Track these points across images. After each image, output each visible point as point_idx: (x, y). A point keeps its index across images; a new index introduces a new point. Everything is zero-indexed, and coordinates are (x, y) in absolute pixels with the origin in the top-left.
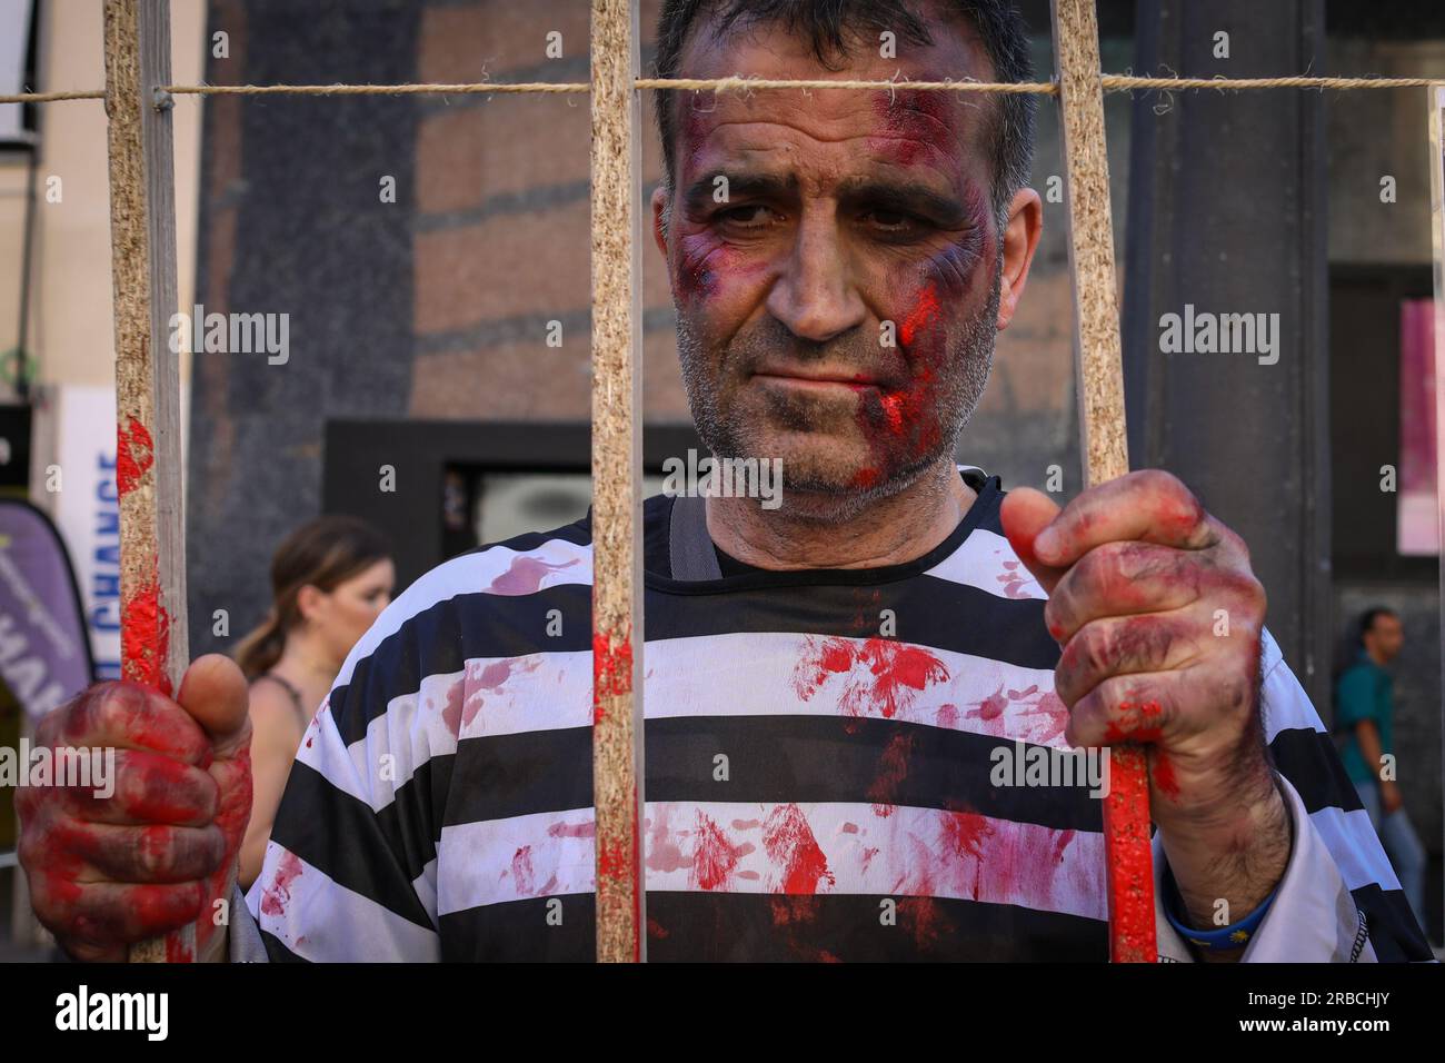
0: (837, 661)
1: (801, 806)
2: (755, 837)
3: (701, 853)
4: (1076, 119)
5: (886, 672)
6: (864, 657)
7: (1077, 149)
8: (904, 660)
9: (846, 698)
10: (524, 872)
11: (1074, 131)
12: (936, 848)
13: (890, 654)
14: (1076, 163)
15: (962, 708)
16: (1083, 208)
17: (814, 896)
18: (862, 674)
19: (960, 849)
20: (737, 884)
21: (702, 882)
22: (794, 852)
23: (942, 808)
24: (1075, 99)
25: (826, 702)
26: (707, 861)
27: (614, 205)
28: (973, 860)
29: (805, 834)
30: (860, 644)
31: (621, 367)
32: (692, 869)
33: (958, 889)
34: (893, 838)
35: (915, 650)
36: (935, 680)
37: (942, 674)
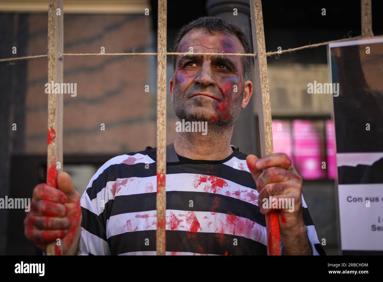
0: (203, 180)
1: (194, 212)
2: (184, 218)
3: (171, 221)
4: (261, 61)
5: (214, 183)
6: (209, 179)
7: (262, 68)
8: (218, 181)
9: (205, 188)
10: (129, 226)
11: (261, 64)
12: (225, 222)
13: (215, 179)
14: (261, 71)
15: (231, 192)
16: (263, 80)
17: (197, 232)
18: (209, 183)
19: (230, 223)
20: (179, 229)
21: (172, 228)
22: (192, 222)
23: (227, 214)
24: (261, 57)
25: (201, 189)
26: (173, 223)
27: (162, 79)
28: (233, 225)
29: (195, 218)
30: (209, 177)
31: (163, 114)
32: (169, 225)
33: (230, 232)
34: (215, 220)
35: (221, 179)
36: (225, 186)
37: (227, 185)
